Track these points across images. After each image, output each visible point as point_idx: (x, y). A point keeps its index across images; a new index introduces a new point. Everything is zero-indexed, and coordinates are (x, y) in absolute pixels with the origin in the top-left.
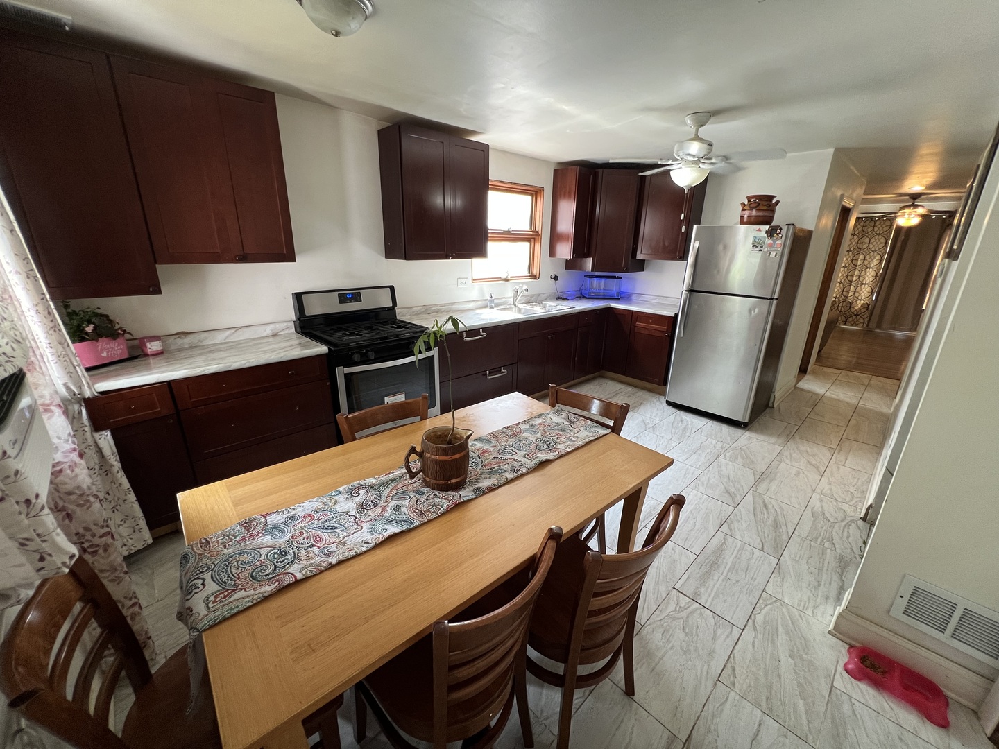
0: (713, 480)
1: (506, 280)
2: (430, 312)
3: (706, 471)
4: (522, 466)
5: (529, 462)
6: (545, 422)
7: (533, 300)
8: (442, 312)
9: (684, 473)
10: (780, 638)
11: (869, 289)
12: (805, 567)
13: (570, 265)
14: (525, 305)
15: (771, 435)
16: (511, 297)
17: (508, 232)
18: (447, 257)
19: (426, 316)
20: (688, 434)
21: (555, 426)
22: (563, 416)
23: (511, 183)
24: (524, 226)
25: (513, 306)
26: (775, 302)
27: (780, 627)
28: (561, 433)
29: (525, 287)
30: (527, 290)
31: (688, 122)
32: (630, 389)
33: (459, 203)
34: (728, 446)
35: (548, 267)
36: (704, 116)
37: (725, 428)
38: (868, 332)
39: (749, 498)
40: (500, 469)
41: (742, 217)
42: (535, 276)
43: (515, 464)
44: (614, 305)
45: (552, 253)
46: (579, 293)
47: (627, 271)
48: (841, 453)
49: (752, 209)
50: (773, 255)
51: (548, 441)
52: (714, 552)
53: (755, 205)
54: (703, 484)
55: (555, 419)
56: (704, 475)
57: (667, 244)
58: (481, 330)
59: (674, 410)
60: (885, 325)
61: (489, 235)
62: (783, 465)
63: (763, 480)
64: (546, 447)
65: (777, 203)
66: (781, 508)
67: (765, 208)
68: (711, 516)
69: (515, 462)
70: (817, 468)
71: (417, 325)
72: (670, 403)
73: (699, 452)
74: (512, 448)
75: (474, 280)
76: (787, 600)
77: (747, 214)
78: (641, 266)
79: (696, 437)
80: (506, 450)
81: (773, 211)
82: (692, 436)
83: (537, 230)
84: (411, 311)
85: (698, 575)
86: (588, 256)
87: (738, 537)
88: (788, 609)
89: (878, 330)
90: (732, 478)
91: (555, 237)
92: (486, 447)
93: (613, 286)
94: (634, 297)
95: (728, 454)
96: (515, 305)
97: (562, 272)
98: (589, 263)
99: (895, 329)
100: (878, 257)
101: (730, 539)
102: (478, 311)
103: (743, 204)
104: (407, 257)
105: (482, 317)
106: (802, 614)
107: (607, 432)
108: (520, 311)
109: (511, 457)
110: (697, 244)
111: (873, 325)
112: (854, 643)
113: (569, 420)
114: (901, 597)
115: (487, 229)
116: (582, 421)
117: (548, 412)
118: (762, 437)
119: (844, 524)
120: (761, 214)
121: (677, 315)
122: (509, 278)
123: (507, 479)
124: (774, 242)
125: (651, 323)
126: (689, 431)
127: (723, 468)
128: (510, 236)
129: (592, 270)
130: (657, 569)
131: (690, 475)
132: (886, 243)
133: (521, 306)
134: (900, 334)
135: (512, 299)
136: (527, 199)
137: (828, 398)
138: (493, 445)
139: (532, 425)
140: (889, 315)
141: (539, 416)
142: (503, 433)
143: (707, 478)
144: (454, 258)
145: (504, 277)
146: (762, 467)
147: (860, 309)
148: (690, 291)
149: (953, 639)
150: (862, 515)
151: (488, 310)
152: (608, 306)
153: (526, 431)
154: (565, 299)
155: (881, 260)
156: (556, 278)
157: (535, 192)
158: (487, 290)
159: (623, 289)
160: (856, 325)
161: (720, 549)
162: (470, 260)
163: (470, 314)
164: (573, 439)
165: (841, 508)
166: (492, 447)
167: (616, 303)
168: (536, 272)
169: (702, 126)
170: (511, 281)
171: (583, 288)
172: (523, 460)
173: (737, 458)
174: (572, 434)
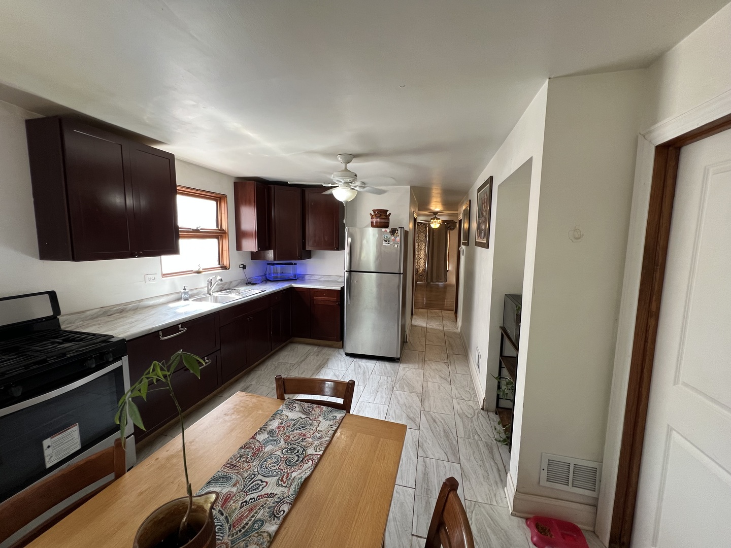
0: (397, 411)
1: (199, 272)
2: (111, 313)
3: (390, 405)
4: (281, 501)
5: (286, 490)
6: (281, 423)
7: (226, 287)
8: (127, 312)
9: (377, 412)
10: (492, 540)
11: (423, 261)
12: (475, 462)
13: (254, 256)
14: (219, 293)
15: (414, 363)
16: (205, 287)
17: (197, 231)
18: (132, 256)
19: (106, 319)
20: (368, 377)
21: (294, 425)
22: (297, 409)
23: (197, 190)
24: (211, 225)
25: (208, 295)
26: (402, 275)
27: (487, 528)
28: (304, 432)
29: (219, 278)
30: (221, 280)
31: (340, 159)
32: (316, 349)
33: (143, 203)
34: (395, 378)
35: (235, 259)
36: (350, 157)
37: (387, 365)
38: (428, 285)
39: (423, 418)
40: (255, 522)
41: (372, 222)
42: (225, 267)
43: (270, 501)
44: (295, 285)
45: (239, 247)
46: (264, 277)
47: (301, 259)
48: (452, 365)
49: (377, 217)
50: (396, 246)
51: (295, 448)
52: (424, 479)
53: (379, 215)
54: (393, 417)
55: (292, 415)
56: (390, 409)
57: (326, 239)
58: (180, 326)
59: (352, 359)
60: (434, 280)
61: (180, 233)
62: (429, 383)
63: (424, 400)
64: (296, 458)
65: (390, 214)
66: (443, 419)
67: (384, 217)
68: (408, 445)
69: (270, 500)
70: (446, 380)
71: (94, 335)
72: (347, 354)
73: (380, 389)
74: (260, 477)
75: (164, 275)
76: (480, 500)
77: (375, 220)
78: (309, 255)
79: (373, 378)
80: (252, 484)
81: (389, 219)
82: (371, 377)
83: (224, 228)
84: (83, 316)
85: (423, 509)
86: (270, 249)
87: (431, 456)
88: (484, 508)
89: (432, 283)
90: (407, 405)
91: (240, 235)
92: (224, 489)
93: (290, 270)
94: (307, 277)
95: (397, 386)
96: (210, 294)
97: (248, 262)
98: (270, 254)
99: (438, 281)
100: (424, 244)
101: (427, 460)
102: (171, 305)
103: (371, 214)
104: (75, 258)
105: (179, 311)
106: (492, 506)
107: (343, 415)
108: (216, 300)
109: (263, 493)
110: (350, 240)
111: (429, 281)
112: (526, 515)
113: (304, 412)
114: (543, 470)
115: (177, 228)
116: (317, 410)
117: (280, 408)
118: (411, 366)
119: (476, 416)
120: (383, 221)
121: (343, 288)
122: (201, 270)
123: (270, 535)
124: (396, 238)
125: (324, 296)
126: (367, 373)
127: (399, 398)
128: (198, 234)
129: (274, 259)
130: (394, 521)
131: (382, 412)
132: (426, 237)
133: (216, 294)
134: (441, 284)
135: (206, 289)
136: (212, 204)
137: (429, 328)
138: (233, 481)
139: (271, 432)
140: (435, 275)
141: (274, 417)
142: (241, 456)
143: (393, 411)
144: (140, 256)
145: (196, 269)
146: (419, 390)
147: (422, 272)
148: (350, 271)
149: (574, 488)
150: (481, 406)
151: (182, 302)
152: (291, 286)
153: (266, 442)
154: (254, 284)
155: (426, 245)
156: (244, 267)
157: (219, 198)
158: (179, 283)
159: (298, 272)
160: (422, 281)
161: (426, 474)
162: (158, 258)
163: (162, 309)
164: (318, 435)
165: (470, 405)
166: (234, 485)
167: (295, 283)
168: (226, 263)
169: (349, 163)
170: (203, 273)
171: (267, 273)
172: (278, 491)
173: (404, 388)
174: (314, 428)
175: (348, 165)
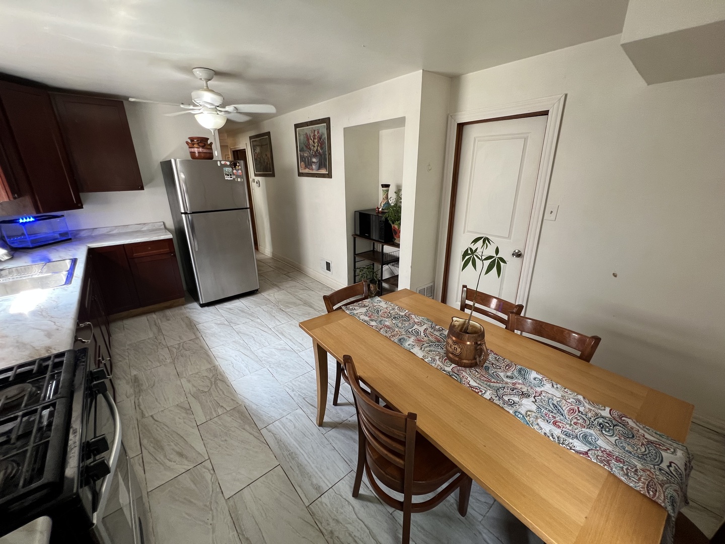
49: (196, 147)
53: (199, 144)
67: (206, 146)
103: (188, 143)
175: (209, 82)
